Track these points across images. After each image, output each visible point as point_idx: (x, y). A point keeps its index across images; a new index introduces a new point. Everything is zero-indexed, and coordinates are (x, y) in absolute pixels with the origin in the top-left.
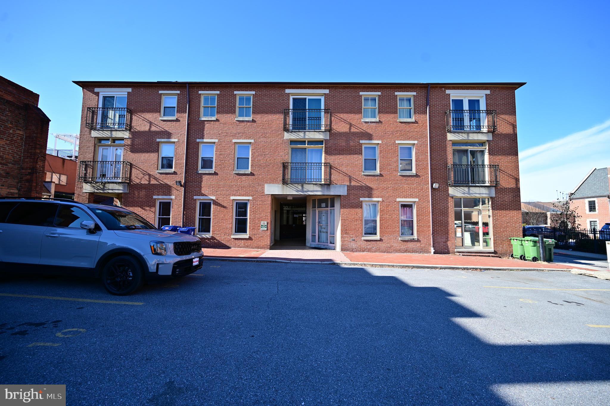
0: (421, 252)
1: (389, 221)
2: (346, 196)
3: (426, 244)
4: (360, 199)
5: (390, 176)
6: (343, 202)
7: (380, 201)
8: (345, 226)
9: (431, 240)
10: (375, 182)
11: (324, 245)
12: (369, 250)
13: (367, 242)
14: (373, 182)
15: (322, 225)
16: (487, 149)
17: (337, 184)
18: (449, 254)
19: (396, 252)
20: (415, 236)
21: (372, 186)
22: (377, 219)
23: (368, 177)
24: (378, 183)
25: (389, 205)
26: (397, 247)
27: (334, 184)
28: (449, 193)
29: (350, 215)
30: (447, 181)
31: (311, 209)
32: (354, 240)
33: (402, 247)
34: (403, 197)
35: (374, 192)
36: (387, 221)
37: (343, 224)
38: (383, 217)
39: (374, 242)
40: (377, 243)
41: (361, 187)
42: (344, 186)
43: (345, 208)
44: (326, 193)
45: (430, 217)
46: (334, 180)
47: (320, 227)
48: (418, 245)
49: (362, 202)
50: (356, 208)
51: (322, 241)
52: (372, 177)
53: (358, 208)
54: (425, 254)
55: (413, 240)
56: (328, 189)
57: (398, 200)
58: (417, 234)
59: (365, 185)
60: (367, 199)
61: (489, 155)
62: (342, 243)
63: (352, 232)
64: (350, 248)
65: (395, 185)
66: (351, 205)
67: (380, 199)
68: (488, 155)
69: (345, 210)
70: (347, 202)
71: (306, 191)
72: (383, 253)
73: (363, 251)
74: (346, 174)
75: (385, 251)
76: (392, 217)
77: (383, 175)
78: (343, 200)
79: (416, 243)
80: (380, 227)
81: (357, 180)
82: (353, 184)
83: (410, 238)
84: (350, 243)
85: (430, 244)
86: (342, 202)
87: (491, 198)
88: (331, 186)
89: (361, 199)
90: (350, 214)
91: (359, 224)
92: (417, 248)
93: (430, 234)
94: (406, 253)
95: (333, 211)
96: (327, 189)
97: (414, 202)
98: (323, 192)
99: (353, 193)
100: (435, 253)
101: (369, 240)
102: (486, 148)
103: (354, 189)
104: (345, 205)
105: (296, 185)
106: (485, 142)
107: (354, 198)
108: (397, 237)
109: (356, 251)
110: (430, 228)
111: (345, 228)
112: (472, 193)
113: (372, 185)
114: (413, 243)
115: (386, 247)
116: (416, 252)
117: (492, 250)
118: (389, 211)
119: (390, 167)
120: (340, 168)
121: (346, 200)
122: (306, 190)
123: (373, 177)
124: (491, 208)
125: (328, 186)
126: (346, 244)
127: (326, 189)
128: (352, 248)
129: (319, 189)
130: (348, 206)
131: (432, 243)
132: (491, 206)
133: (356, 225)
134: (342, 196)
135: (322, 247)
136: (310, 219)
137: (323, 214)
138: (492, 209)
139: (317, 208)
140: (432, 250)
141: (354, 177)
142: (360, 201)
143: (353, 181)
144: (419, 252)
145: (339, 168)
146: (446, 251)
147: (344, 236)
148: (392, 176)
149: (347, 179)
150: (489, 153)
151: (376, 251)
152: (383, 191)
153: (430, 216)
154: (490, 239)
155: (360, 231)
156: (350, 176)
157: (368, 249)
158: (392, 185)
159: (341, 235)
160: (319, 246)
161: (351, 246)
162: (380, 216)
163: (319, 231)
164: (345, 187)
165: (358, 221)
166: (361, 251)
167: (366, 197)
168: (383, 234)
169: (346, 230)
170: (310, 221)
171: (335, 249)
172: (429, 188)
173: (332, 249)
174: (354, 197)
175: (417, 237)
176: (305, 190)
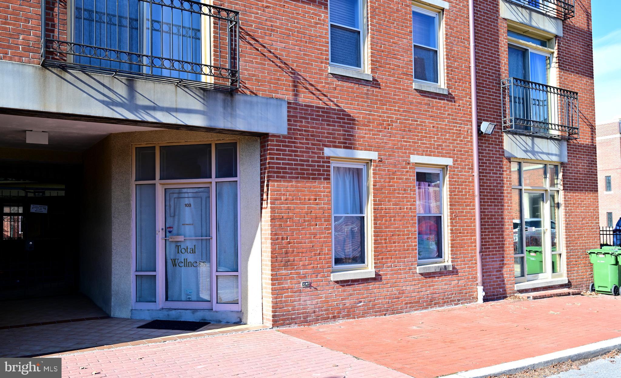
0: (459, 300)
1: (394, 220)
2: (284, 137)
3: (468, 277)
4: (323, 150)
5: (394, 88)
6: (277, 159)
7: (375, 161)
8: (283, 239)
9: (476, 266)
10: (362, 101)
11: (194, 311)
12: (350, 313)
13: (343, 288)
14: (356, 100)
15: (181, 238)
16: (555, 55)
17: (256, 95)
18: (505, 297)
19: (410, 307)
20: (447, 260)
21: (353, 113)
22: (365, 215)
23: (345, 84)
24: (368, 106)
25: (394, 174)
26: (413, 294)
27: (248, 93)
28: (503, 149)
29: (296, 204)
30: (501, 119)
31: (133, 183)
32: (310, 286)
33: (426, 292)
34: (424, 151)
35: (360, 132)
36: (390, 220)
37: (276, 234)
38: (382, 209)
39: (361, 286)
40: (368, 289)
41: (326, 113)
42: (279, 102)
43: (282, 177)
44: (222, 123)
45: (474, 209)
46: (247, 79)
47: (172, 249)
48: (453, 283)
49: (329, 162)
50: (313, 179)
51: (183, 298)
52: (352, 85)
53: (320, 179)
54: (466, 304)
55: (443, 272)
56: (229, 110)
57: (415, 159)
58: (452, 254)
59: (337, 108)
60: (341, 152)
61: (560, 68)
62: (276, 298)
63: (304, 259)
64: (298, 314)
65: (406, 116)
66: (301, 169)
67: (373, 155)
68: (558, 69)
69: (284, 186)
70: (289, 160)
71: (146, 108)
72: (382, 315)
73: (334, 317)
74: (285, 64)
75: (387, 310)
76: (400, 209)
77: (379, 85)
78: (277, 150)
79: (450, 276)
80: (375, 240)
81: (314, 90)
82: (304, 101)
83: (439, 266)
84: (299, 296)
85: (476, 278)
86: (273, 159)
87: (562, 164)
88: (238, 98)
89: (328, 152)
90: (297, 199)
91: (322, 233)
92: (451, 291)
93: (475, 253)
94: (431, 307)
95: (226, 189)
96: (225, 108)
97: (445, 168)
98: (210, 118)
99: (305, 131)
100: (485, 300)
101: (347, 281)
102: (553, 53)
103: (308, 119)
104: (282, 168)
105: (106, 79)
106: (552, 39)
107: (307, 148)
108: (412, 264)
109: (316, 321)
110: (475, 236)
111: (284, 247)
112: (537, 152)
113: (354, 109)
114: (444, 278)
115: (390, 298)
116: (451, 301)
117: (564, 280)
118: (395, 190)
119: (395, 62)
120: (266, 41)
121: (285, 150)
122: (147, 103)
123: (357, 86)
124: (562, 188)
125: (229, 98)
126: (286, 301)
127: (220, 109)
128: (306, 313)
129: (196, 104)
130: (292, 173)
131: (479, 275)
132: (562, 183)
133: (315, 235)
134: (274, 136)
135: (188, 317)
136: (130, 218)
137: (187, 201)
138: (564, 190)
139: (161, 179)
140: (481, 293)
141: (308, 78)
142: (323, 158)
143: (304, 90)
144: (455, 301)
145: (262, 37)
146: (501, 290)
147: (281, 275)
148: (400, 89)
149: (286, 79)
150: (559, 65)
151: (365, 313)
152: (381, 131)
153: (474, 205)
154: (560, 255)
155: (325, 254)
156: (294, 72)
157: (347, 308)
158: (401, 115)
159: (272, 270)
160: (173, 316)
161: (300, 305)
162: (375, 204)
163: (169, 262)
164: (281, 105)
165: (321, 220)
166: (328, 318)
167: (340, 147)
168: (382, 259)
169: (287, 253)
170: (129, 224)
171: (244, 321)
172: (471, 133)
173: (228, 324)
174: (308, 144)
175: (452, 262)
176: (141, 101)
